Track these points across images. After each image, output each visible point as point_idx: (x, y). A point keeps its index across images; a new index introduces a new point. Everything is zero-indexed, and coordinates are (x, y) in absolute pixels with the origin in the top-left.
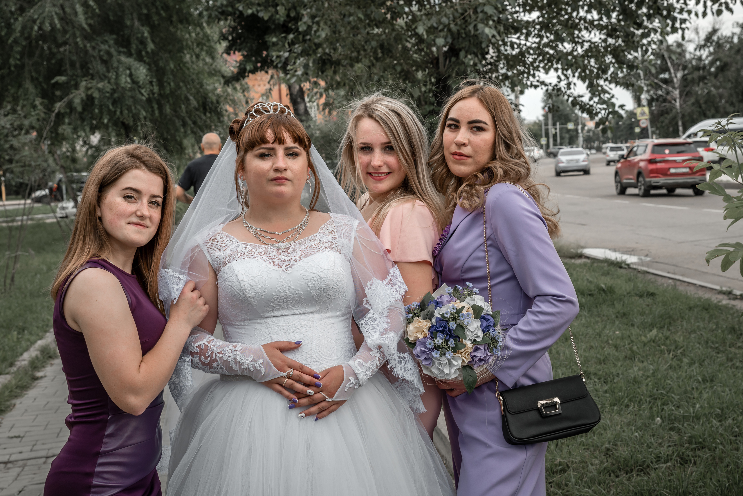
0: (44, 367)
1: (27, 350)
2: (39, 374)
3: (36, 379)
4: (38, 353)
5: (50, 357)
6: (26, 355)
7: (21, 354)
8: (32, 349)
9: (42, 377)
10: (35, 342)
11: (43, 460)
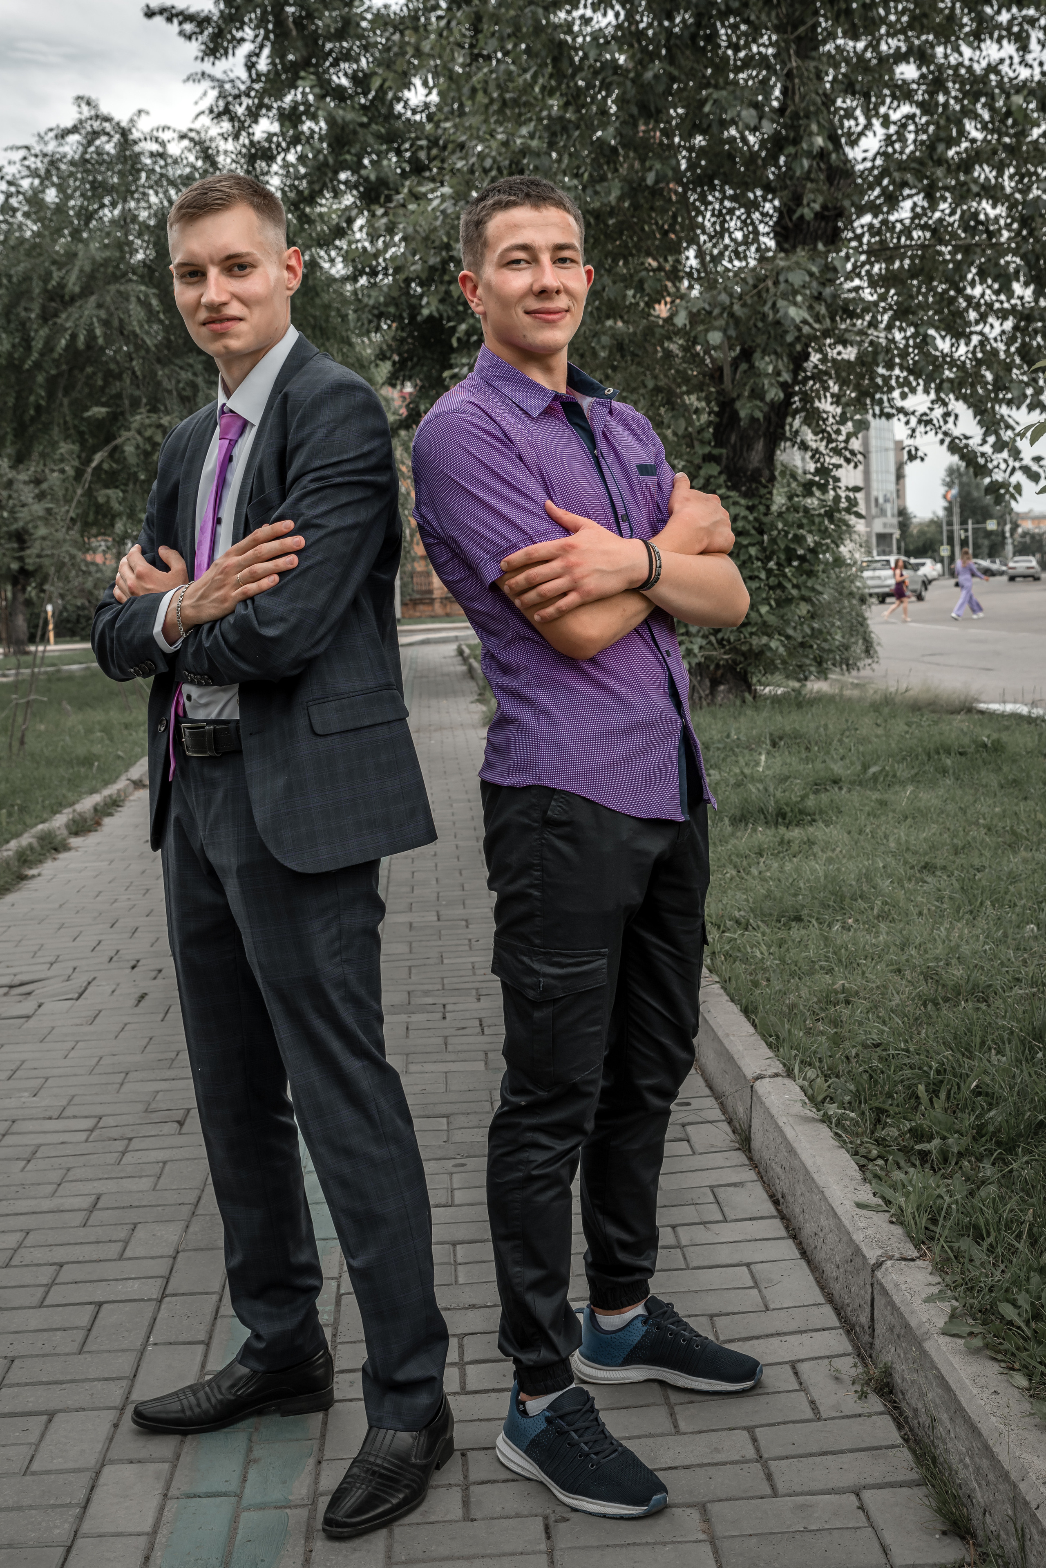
0: (41, 862)
1: (17, 835)
2: (31, 872)
3: (23, 878)
4: (34, 841)
5: (56, 849)
6: (13, 844)
7: (7, 842)
8: (26, 835)
9: (33, 876)
10: (36, 825)
11: (5, 990)
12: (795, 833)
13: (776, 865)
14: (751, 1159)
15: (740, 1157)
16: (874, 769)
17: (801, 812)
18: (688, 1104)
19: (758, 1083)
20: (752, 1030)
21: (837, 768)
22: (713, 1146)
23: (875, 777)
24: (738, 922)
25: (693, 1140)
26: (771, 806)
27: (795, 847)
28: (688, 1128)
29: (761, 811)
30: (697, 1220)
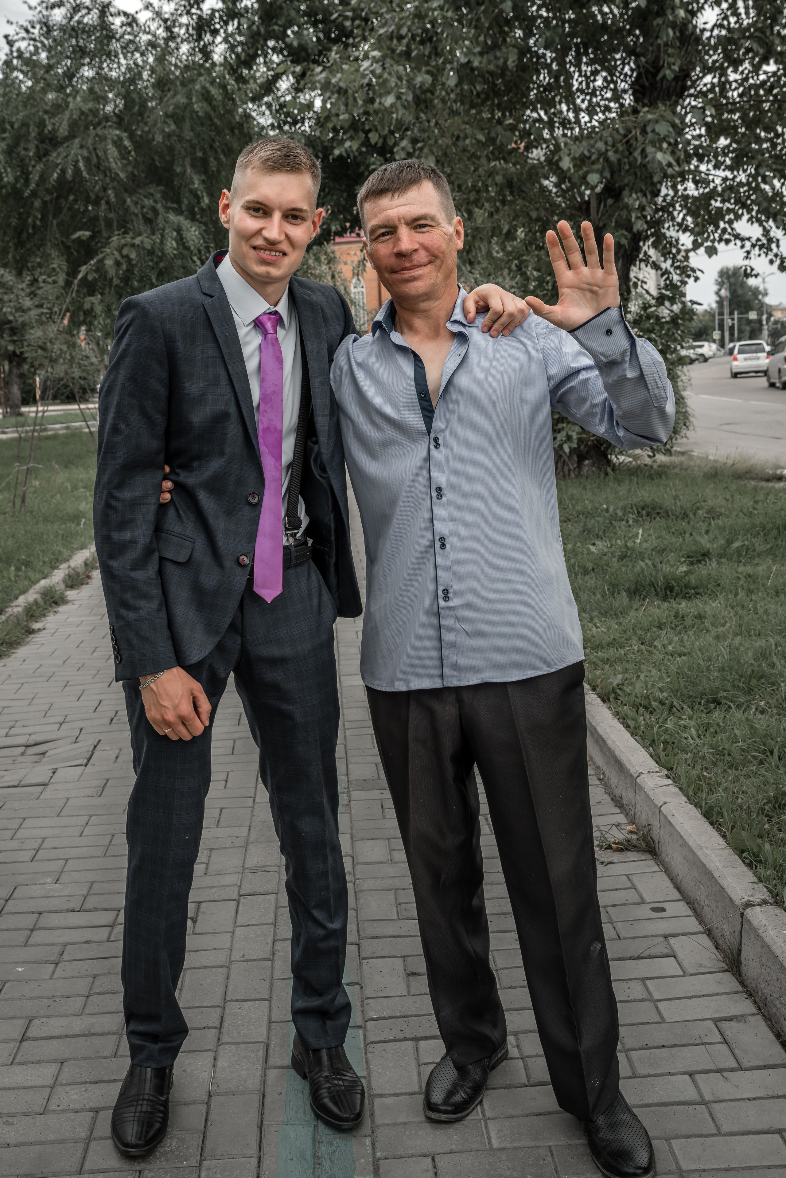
0: (44, 616)
1: (24, 592)
2: (36, 626)
3: (31, 632)
4: (37, 596)
5: (56, 603)
6: (22, 600)
7: (17, 598)
8: (31, 591)
9: (39, 630)
10: (38, 581)
11: (22, 749)
12: (683, 606)
13: (676, 639)
14: (742, 983)
15: (729, 982)
16: (736, 544)
17: (687, 586)
18: (663, 910)
19: (749, 912)
20: (722, 841)
21: (705, 542)
22: (701, 965)
23: (738, 551)
24: (662, 703)
25: (680, 955)
26: (661, 581)
27: (689, 621)
28: (672, 941)
29: (652, 584)
30: (712, 1067)
